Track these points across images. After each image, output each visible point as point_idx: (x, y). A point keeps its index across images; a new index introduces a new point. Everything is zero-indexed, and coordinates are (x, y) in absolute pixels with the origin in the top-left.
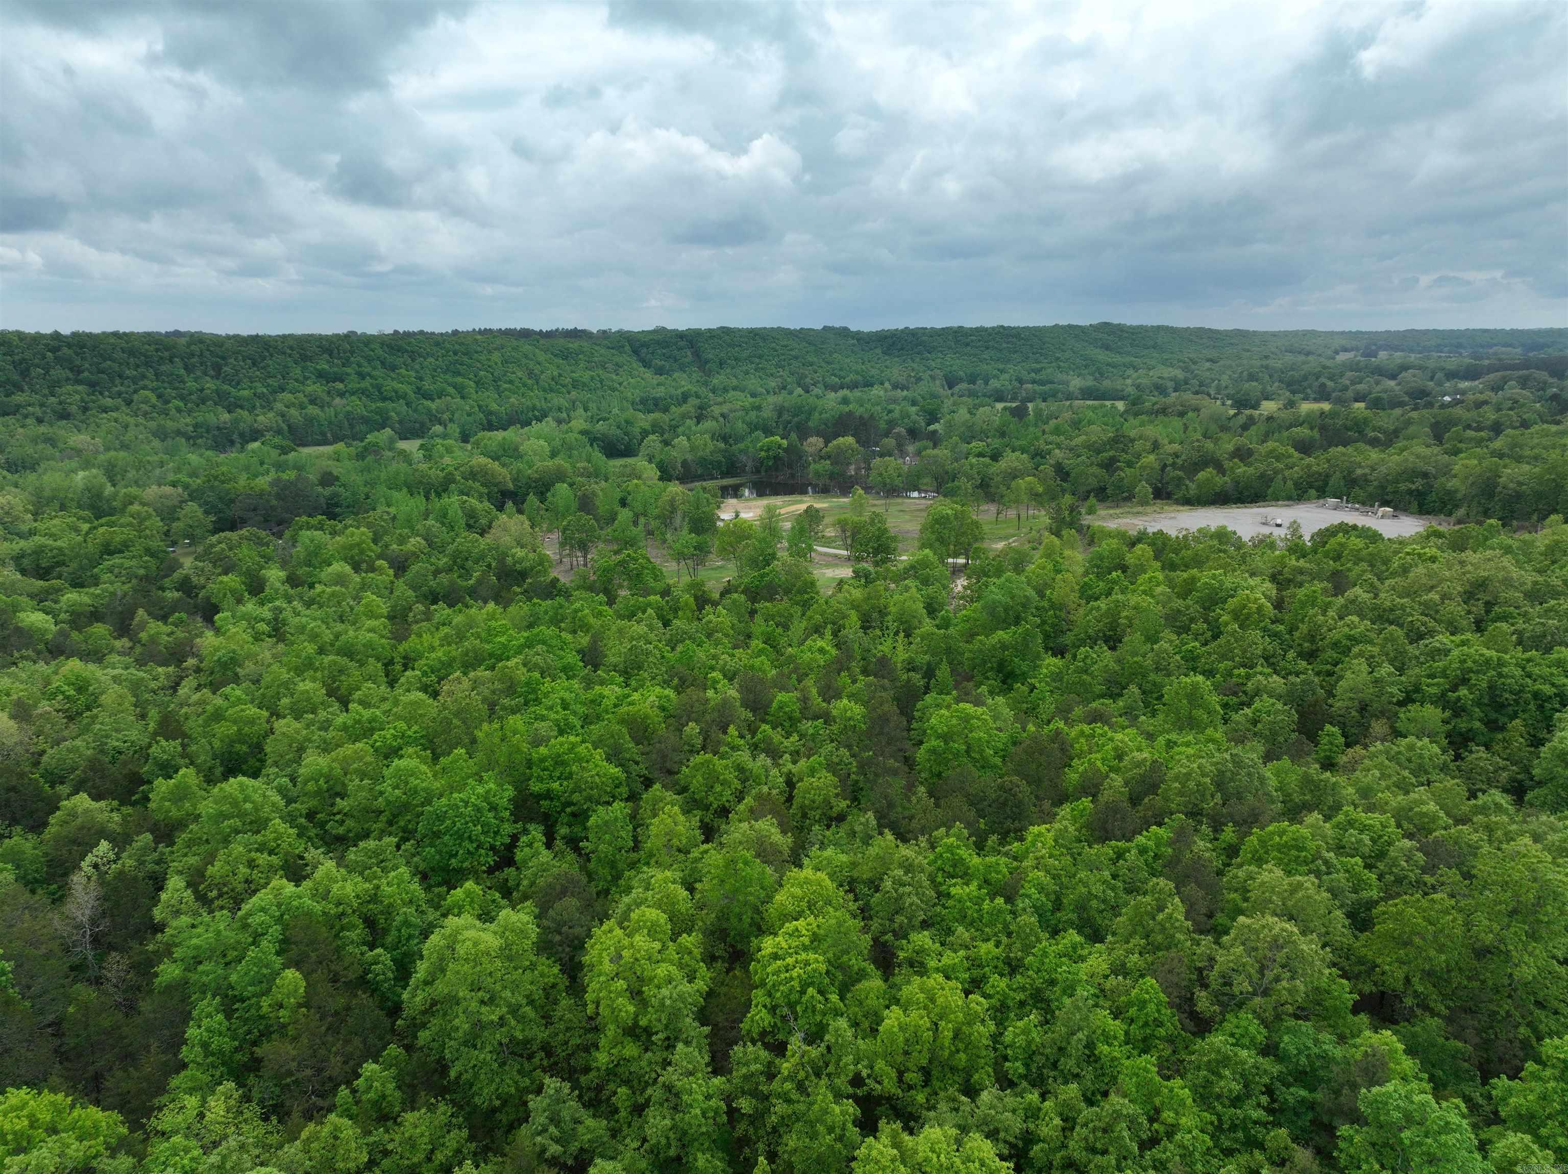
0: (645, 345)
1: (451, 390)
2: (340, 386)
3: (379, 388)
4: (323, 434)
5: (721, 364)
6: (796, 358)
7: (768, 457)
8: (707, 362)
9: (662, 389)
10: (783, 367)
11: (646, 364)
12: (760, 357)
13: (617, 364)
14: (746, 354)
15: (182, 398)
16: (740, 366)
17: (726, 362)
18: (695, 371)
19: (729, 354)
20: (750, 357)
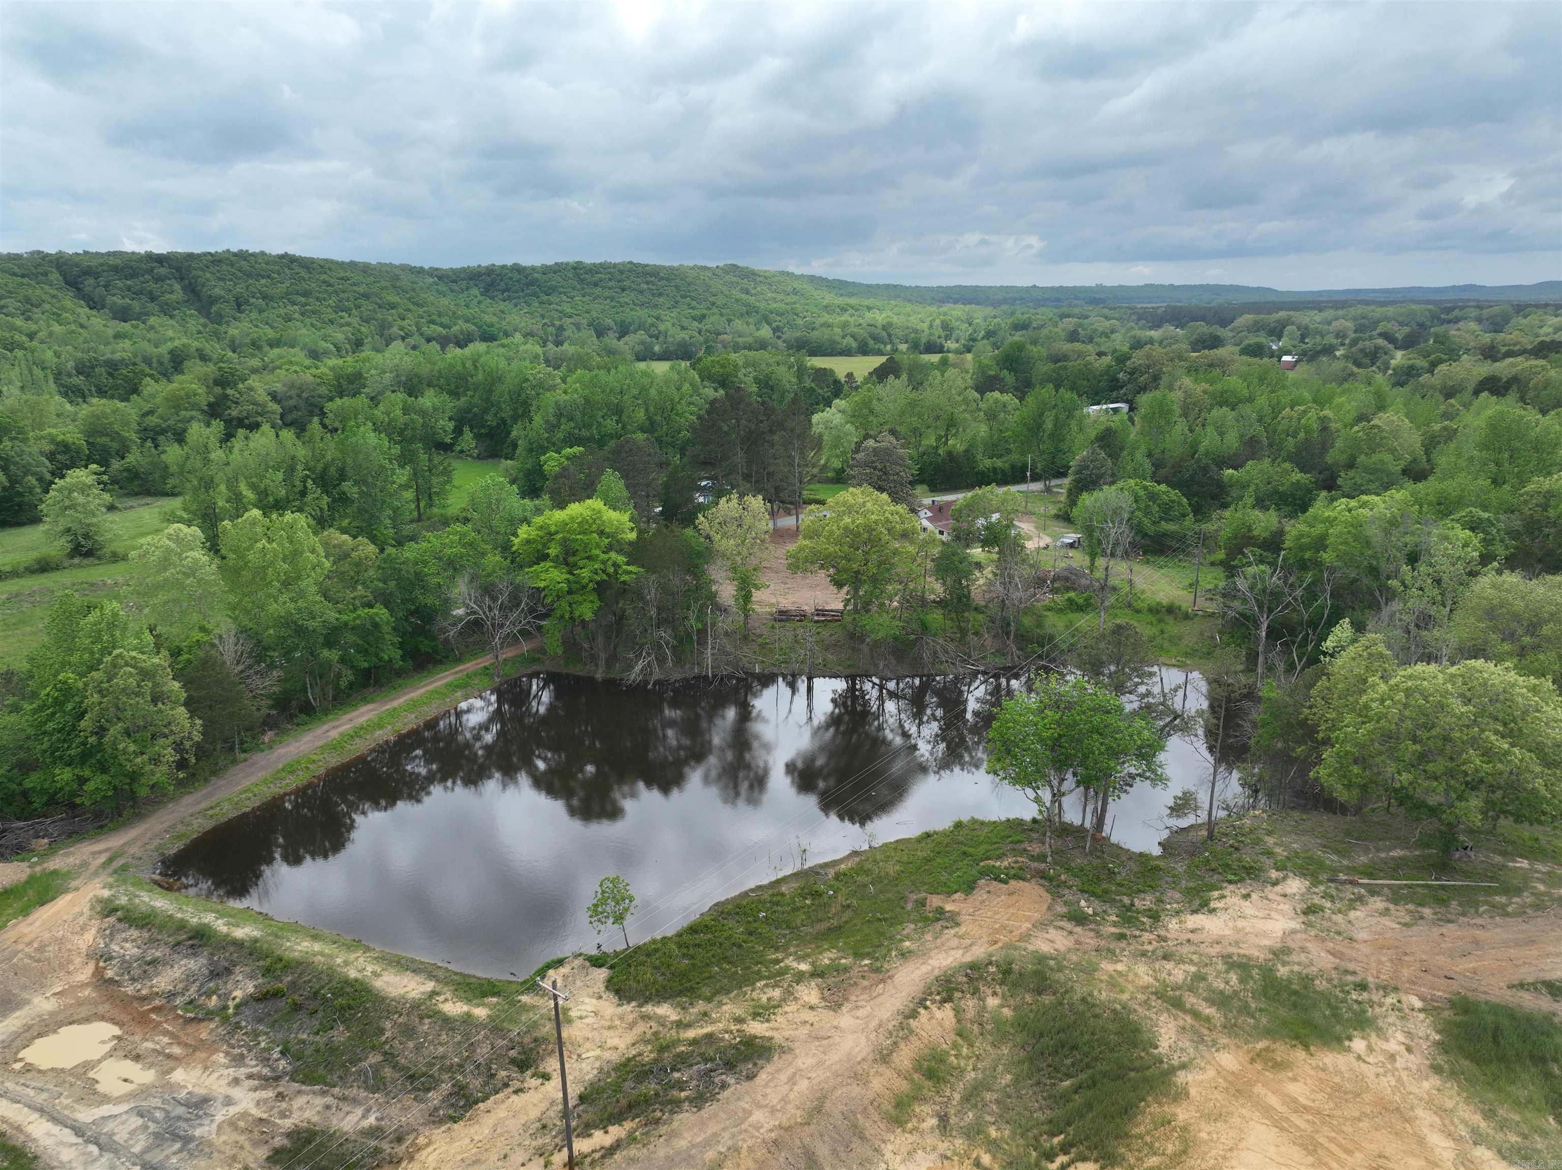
0: (88, 272)
5: (239, 305)
6: (366, 296)
7: (575, 589)
8: (212, 301)
9: (127, 344)
10: (348, 310)
11: (94, 304)
12: (306, 294)
13: (28, 300)
14: (281, 289)
16: (274, 308)
17: (247, 302)
18: (192, 315)
19: (252, 289)
20: (287, 294)
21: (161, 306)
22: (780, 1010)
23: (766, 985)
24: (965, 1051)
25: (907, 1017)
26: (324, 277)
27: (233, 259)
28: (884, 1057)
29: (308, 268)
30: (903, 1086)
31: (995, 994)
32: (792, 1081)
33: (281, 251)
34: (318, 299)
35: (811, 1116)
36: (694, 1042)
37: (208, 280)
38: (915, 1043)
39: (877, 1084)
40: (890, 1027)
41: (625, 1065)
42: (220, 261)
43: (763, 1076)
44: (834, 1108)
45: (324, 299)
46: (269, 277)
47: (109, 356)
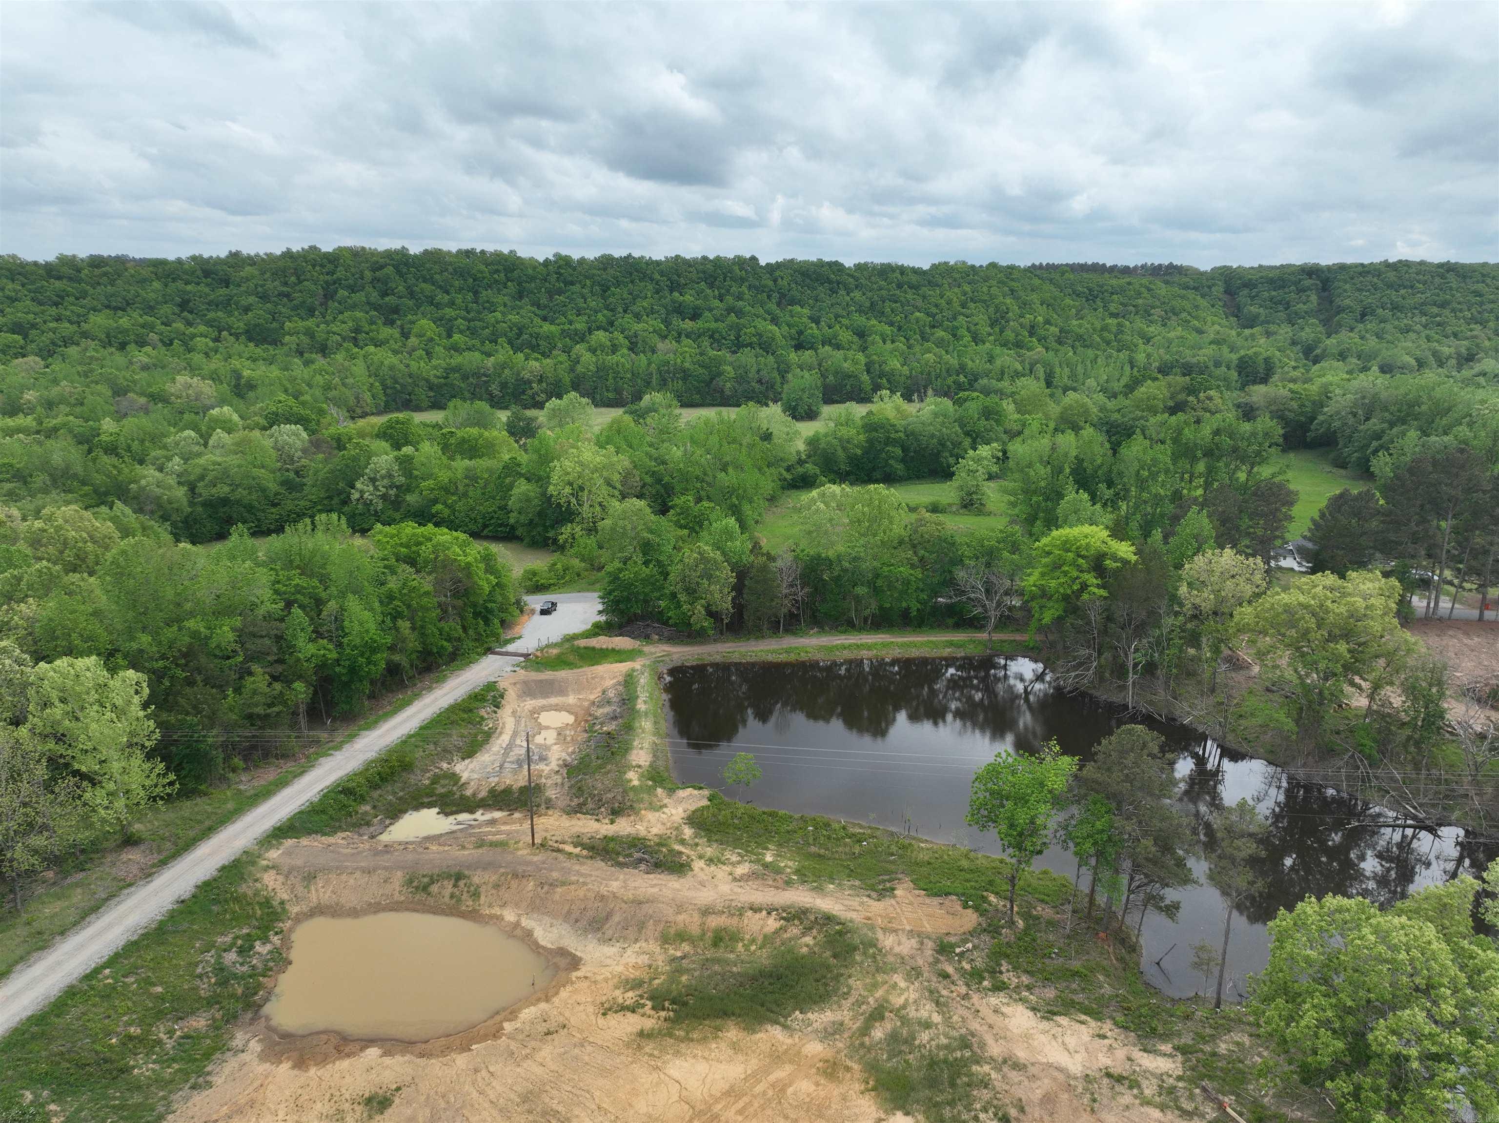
0: (1249, 285)
1: (845, 336)
2: (688, 325)
3: (738, 328)
4: (618, 391)
5: (1363, 315)
8: (1339, 311)
10: (1483, 323)
11: (1235, 312)
14: (1419, 298)
15: (473, 332)
16: (1398, 319)
17: (1373, 312)
18: (1312, 324)
19: (1385, 299)
20: (1423, 304)
21: (1289, 315)
22: (720, 866)
23: (739, 854)
24: (753, 948)
25: (751, 909)
26: (1480, 286)
27: (1383, 269)
28: (706, 911)
29: (1464, 277)
30: (695, 930)
31: (814, 938)
32: (653, 886)
33: (1443, 260)
34: (1453, 310)
35: (632, 902)
36: (671, 851)
37: (1345, 291)
38: (735, 921)
39: (681, 918)
40: (734, 904)
41: (639, 839)
42: (1368, 272)
43: (651, 876)
44: (647, 909)
45: (1461, 311)
46: (1412, 287)
47: (1188, 359)
